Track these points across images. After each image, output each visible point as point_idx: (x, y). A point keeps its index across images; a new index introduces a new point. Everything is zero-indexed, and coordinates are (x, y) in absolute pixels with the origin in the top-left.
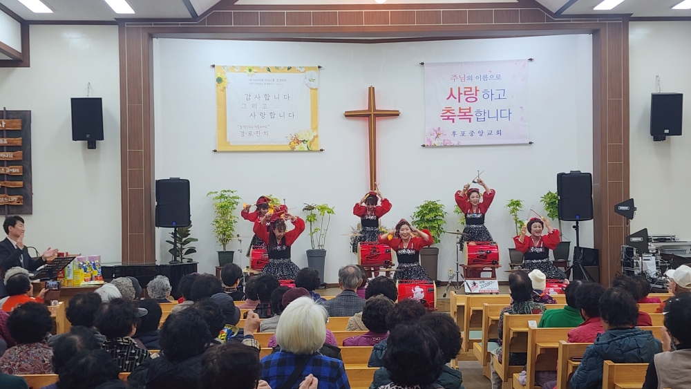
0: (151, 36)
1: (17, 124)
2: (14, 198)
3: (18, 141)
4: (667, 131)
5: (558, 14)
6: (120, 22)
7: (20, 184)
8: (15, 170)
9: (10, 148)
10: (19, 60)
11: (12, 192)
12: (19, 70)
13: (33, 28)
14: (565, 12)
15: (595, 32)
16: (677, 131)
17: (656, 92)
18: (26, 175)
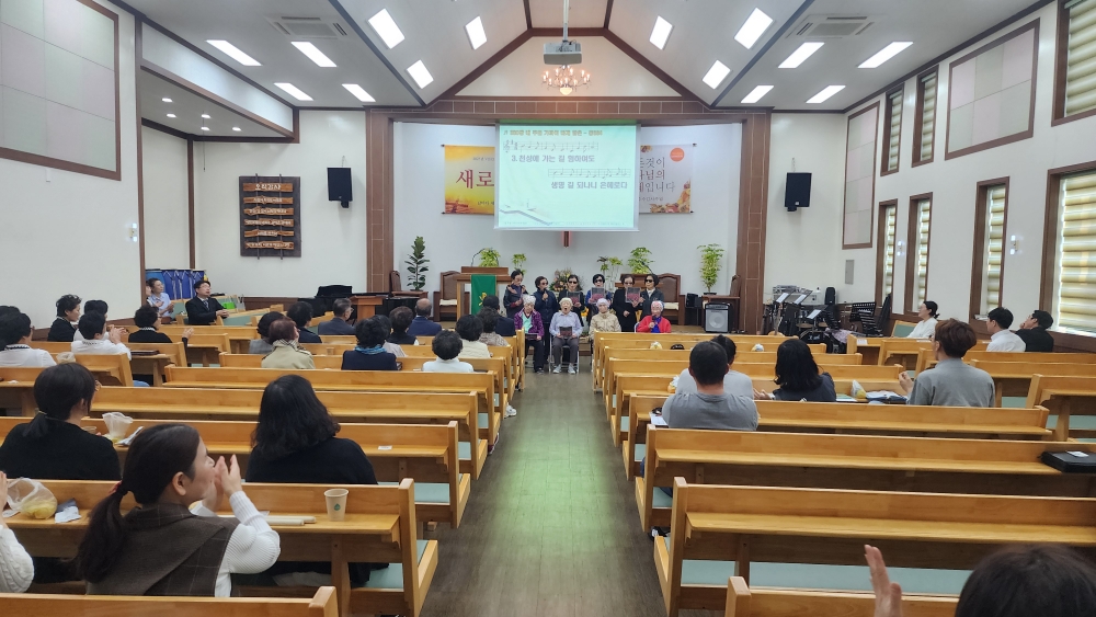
0: (391, 121)
1: (289, 188)
2: (287, 244)
3: (290, 200)
4: (797, 203)
5: (713, 106)
6: (367, 108)
7: (291, 233)
8: (288, 223)
9: (284, 206)
10: (291, 138)
11: (286, 239)
12: (292, 145)
13: (302, 114)
14: (719, 105)
15: (744, 122)
16: (806, 203)
17: (791, 171)
18: (296, 226)
